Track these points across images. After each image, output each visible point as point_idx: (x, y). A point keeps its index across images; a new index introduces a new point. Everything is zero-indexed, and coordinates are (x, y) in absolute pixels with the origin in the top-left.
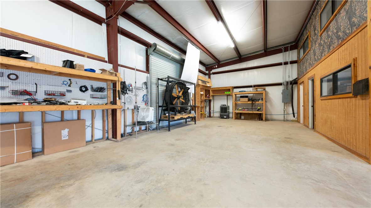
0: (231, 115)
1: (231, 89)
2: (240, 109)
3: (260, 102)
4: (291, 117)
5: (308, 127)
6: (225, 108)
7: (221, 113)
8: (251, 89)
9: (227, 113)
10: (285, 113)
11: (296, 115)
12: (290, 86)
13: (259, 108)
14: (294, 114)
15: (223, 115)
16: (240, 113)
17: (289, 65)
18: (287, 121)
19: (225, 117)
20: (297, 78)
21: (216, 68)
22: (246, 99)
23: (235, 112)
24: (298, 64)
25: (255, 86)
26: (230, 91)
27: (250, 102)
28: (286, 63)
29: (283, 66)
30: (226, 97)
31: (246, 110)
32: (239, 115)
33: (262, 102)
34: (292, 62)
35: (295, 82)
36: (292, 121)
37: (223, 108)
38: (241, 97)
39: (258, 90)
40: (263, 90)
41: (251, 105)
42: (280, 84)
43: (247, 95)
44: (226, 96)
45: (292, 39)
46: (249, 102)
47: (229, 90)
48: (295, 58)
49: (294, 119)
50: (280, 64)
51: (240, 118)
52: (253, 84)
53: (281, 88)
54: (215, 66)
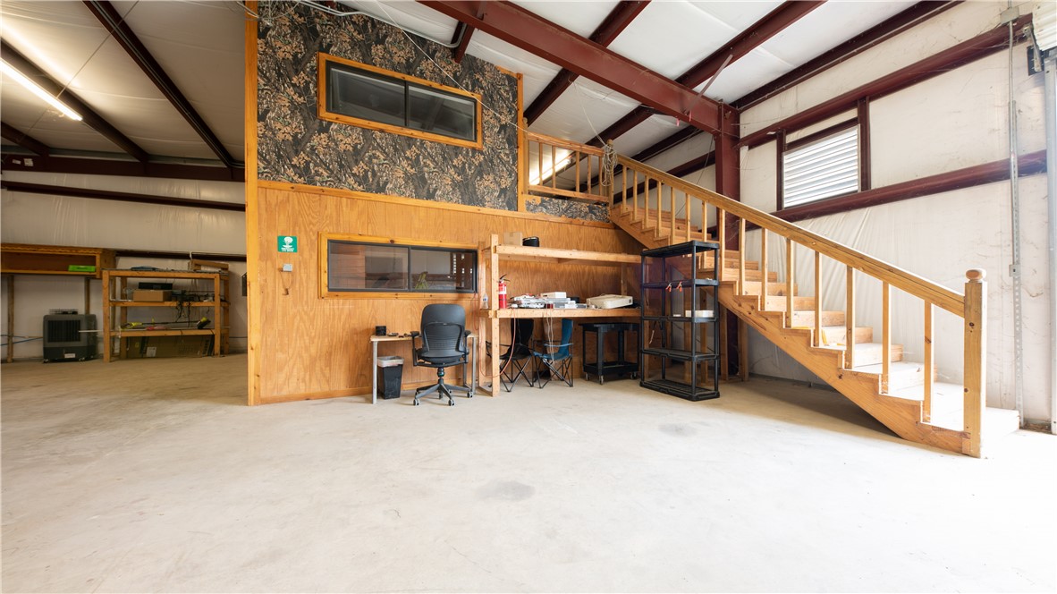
0: (103, 348)
1: (98, 257)
2: (134, 324)
3: (206, 303)
6: (67, 322)
7: (49, 341)
8: (183, 265)
9: (79, 340)
13: (204, 319)
15: (60, 349)
16: (144, 338)
19: (73, 356)
21: (23, 168)
22: (159, 294)
25: (196, 256)
26: (94, 264)
27: (174, 304)
30: (82, 284)
31: (161, 327)
32: (137, 345)
33: (210, 304)
37: (61, 322)
38: (143, 286)
39: (203, 269)
41: (176, 312)
43: (169, 281)
44: (83, 279)
46: (168, 304)
47: (90, 260)
51: (142, 355)
52: (190, 249)
54: (21, 158)
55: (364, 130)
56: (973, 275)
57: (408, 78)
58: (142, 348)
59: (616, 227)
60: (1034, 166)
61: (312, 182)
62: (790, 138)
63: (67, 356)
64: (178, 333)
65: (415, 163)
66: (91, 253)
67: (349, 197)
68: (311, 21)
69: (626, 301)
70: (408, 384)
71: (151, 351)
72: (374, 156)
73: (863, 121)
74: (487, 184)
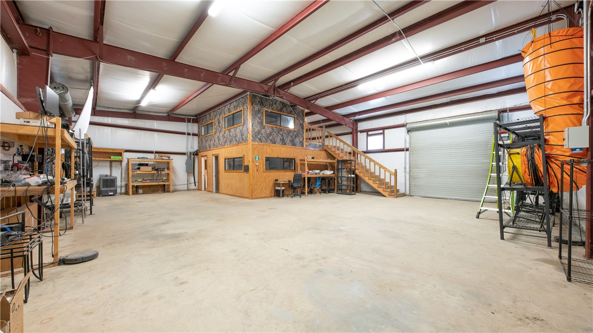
0: (119, 190)
1: (123, 153)
2: (139, 180)
4: (192, 186)
5: (212, 192)
6: (111, 180)
8: (151, 156)
9: (114, 187)
10: (188, 183)
11: (197, 184)
12: (192, 156)
13: (165, 178)
14: (195, 183)
15: (107, 191)
16: (140, 186)
17: (191, 137)
18: (190, 190)
19: (112, 193)
20: (197, 150)
22: (149, 168)
23: (133, 184)
24: (199, 138)
25: (156, 152)
26: (121, 156)
27: (155, 172)
28: (189, 134)
29: (186, 136)
31: (148, 181)
34: (194, 135)
35: (196, 154)
36: (193, 190)
37: (107, 179)
38: (140, 165)
39: (162, 158)
40: (167, 158)
41: (156, 175)
42: (184, 154)
45: (194, 113)
46: (153, 172)
47: (119, 154)
48: (196, 132)
49: (195, 188)
50: (184, 134)
52: (154, 150)
53: (184, 158)
55: (272, 127)
56: (396, 170)
57: (282, 113)
58: (136, 190)
59: (326, 151)
60: (407, 150)
61: (261, 142)
62: (370, 133)
63: (110, 194)
64: (157, 184)
65: (282, 136)
66: (120, 152)
67: (269, 145)
68: (261, 100)
69: (332, 172)
70: (286, 193)
71: (140, 191)
72: (274, 134)
73: (383, 133)
74: (297, 140)
